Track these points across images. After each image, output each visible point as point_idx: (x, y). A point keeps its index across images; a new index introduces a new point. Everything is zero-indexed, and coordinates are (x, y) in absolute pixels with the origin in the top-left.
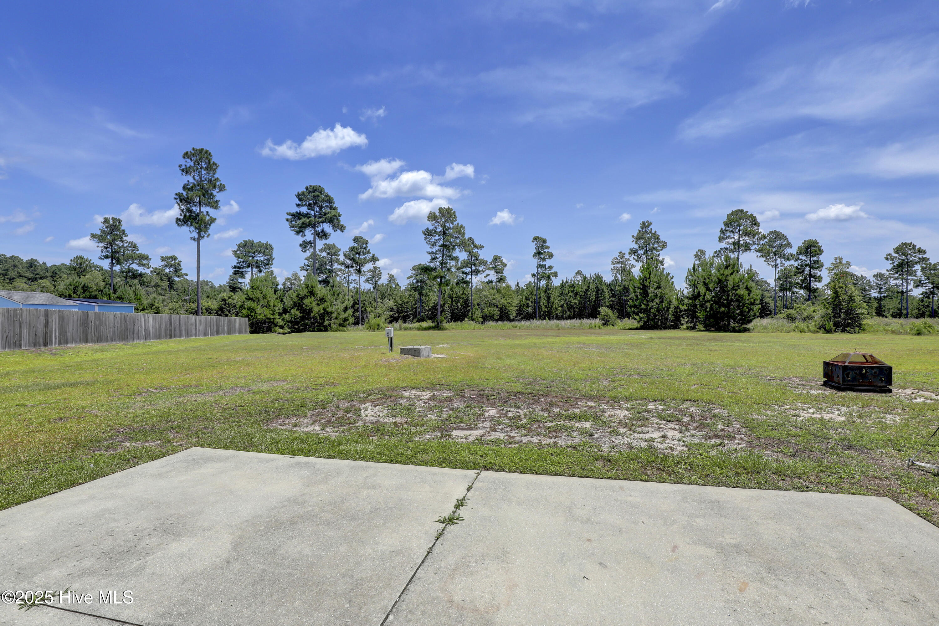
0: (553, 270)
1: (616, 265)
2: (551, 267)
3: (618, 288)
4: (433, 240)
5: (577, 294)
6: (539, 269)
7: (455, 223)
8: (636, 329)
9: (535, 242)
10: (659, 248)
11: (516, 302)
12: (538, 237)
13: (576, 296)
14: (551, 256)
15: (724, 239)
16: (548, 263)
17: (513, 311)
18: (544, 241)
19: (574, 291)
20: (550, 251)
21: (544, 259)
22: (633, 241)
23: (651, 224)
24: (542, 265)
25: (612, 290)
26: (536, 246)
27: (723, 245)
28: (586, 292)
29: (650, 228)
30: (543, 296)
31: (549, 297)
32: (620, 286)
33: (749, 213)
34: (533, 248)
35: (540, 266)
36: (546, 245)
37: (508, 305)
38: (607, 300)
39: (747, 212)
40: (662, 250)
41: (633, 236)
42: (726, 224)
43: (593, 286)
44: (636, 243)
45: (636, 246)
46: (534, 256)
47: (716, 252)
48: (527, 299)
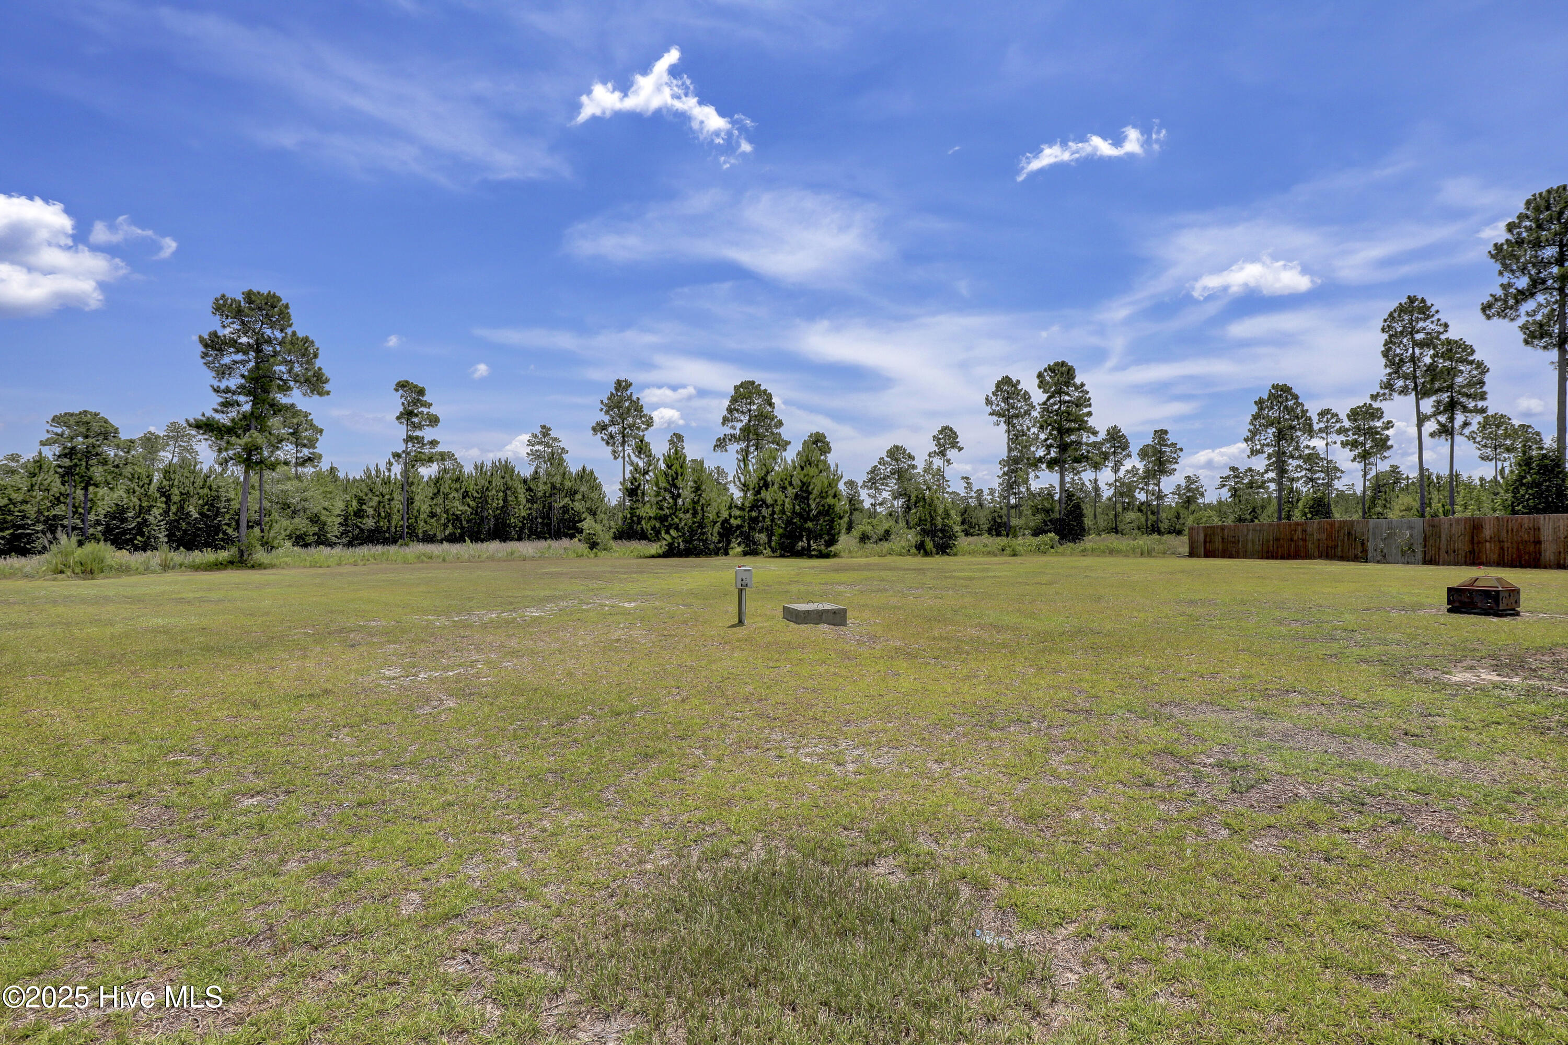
0: (439, 448)
1: (536, 448)
2: (434, 443)
3: (542, 487)
4: (226, 360)
5: (466, 495)
6: (410, 445)
7: (289, 331)
8: (659, 556)
9: (401, 392)
10: (643, 426)
11: (339, 507)
12: (407, 382)
13: (464, 497)
14: (434, 421)
15: (728, 420)
16: (428, 434)
17: (334, 527)
18: (421, 392)
19: (461, 488)
20: (433, 410)
21: (419, 427)
22: (601, 410)
23: (630, 384)
24: (417, 438)
25: (529, 489)
26: (403, 400)
27: (728, 431)
28: (484, 491)
29: (629, 393)
30: (398, 497)
31: (410, 501)
32: (545, 484)
33: (762, 388)
34: (396, 403)
35: (409, 439)
36: (424, 399)
37: (324, 512)
38: (521, 507)
39: (760, 385)
40: (646, 429)
41: (602, 402)
42: (734, 400)
43: (498, 482)
44: (607, 412)
45: (607, 419)
46: (398, 418)
47: (719, 439)
48: (361, 502)
